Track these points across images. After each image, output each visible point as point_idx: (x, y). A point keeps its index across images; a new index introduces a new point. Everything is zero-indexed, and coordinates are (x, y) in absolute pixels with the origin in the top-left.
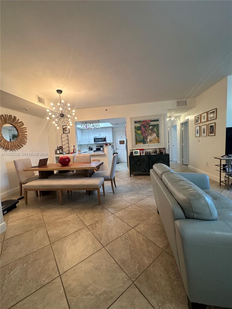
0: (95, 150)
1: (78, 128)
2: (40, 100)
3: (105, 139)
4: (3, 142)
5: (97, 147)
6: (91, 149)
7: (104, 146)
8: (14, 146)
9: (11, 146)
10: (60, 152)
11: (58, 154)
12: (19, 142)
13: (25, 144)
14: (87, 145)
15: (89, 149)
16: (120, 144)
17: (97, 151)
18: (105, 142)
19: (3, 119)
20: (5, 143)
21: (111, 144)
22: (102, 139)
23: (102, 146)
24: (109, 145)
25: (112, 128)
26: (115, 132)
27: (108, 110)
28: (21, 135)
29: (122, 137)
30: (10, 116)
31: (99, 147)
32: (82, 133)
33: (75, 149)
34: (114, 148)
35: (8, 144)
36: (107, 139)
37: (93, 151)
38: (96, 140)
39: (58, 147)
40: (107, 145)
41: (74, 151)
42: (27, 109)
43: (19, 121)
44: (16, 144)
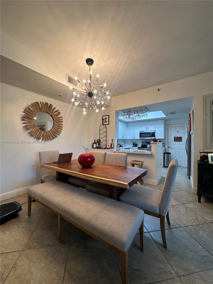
0: (140, 146)
1: (119, 120)
2: (70, 80)
3: (153, 134)
4: (35, 131)
5: (143, 143)
6: (135, 145)
7: (152, 142)
8: (47, 135)
9: (43, 135)
10: (97, 146)
11: (94, 148)
12: (53, 132)
13: (59, 135)
14: (132, 140)
15: (134, 145)
16: (175, 141)
17: (142, 149)
18: (153, 138)
19: (38, 106)
20: (37, 132)
21: (161, 140)
22: (149, 134)
23: (149, 143)
24: (158, 141)
25: (165, 120)
26: (168, 125)
27: (161, 91)
28: (56, 125)
29: (178, 132)
30: (47, 104)
31: (145, 143)
32: (127, 126)
33: (114, 144)
34: (165, 145)
35: (40, 133)
36: (156, 134)
37: (137, 147)
38: (142, 134)
39: (95, 140)
40: (156, 142)
41: (111, 145)
42: (61, 94)
43: (55, 110)
44: (50, 134)
